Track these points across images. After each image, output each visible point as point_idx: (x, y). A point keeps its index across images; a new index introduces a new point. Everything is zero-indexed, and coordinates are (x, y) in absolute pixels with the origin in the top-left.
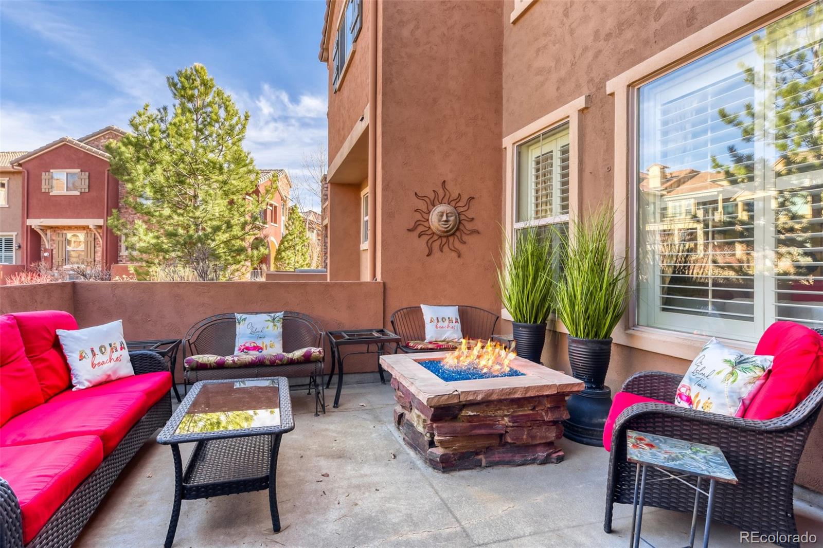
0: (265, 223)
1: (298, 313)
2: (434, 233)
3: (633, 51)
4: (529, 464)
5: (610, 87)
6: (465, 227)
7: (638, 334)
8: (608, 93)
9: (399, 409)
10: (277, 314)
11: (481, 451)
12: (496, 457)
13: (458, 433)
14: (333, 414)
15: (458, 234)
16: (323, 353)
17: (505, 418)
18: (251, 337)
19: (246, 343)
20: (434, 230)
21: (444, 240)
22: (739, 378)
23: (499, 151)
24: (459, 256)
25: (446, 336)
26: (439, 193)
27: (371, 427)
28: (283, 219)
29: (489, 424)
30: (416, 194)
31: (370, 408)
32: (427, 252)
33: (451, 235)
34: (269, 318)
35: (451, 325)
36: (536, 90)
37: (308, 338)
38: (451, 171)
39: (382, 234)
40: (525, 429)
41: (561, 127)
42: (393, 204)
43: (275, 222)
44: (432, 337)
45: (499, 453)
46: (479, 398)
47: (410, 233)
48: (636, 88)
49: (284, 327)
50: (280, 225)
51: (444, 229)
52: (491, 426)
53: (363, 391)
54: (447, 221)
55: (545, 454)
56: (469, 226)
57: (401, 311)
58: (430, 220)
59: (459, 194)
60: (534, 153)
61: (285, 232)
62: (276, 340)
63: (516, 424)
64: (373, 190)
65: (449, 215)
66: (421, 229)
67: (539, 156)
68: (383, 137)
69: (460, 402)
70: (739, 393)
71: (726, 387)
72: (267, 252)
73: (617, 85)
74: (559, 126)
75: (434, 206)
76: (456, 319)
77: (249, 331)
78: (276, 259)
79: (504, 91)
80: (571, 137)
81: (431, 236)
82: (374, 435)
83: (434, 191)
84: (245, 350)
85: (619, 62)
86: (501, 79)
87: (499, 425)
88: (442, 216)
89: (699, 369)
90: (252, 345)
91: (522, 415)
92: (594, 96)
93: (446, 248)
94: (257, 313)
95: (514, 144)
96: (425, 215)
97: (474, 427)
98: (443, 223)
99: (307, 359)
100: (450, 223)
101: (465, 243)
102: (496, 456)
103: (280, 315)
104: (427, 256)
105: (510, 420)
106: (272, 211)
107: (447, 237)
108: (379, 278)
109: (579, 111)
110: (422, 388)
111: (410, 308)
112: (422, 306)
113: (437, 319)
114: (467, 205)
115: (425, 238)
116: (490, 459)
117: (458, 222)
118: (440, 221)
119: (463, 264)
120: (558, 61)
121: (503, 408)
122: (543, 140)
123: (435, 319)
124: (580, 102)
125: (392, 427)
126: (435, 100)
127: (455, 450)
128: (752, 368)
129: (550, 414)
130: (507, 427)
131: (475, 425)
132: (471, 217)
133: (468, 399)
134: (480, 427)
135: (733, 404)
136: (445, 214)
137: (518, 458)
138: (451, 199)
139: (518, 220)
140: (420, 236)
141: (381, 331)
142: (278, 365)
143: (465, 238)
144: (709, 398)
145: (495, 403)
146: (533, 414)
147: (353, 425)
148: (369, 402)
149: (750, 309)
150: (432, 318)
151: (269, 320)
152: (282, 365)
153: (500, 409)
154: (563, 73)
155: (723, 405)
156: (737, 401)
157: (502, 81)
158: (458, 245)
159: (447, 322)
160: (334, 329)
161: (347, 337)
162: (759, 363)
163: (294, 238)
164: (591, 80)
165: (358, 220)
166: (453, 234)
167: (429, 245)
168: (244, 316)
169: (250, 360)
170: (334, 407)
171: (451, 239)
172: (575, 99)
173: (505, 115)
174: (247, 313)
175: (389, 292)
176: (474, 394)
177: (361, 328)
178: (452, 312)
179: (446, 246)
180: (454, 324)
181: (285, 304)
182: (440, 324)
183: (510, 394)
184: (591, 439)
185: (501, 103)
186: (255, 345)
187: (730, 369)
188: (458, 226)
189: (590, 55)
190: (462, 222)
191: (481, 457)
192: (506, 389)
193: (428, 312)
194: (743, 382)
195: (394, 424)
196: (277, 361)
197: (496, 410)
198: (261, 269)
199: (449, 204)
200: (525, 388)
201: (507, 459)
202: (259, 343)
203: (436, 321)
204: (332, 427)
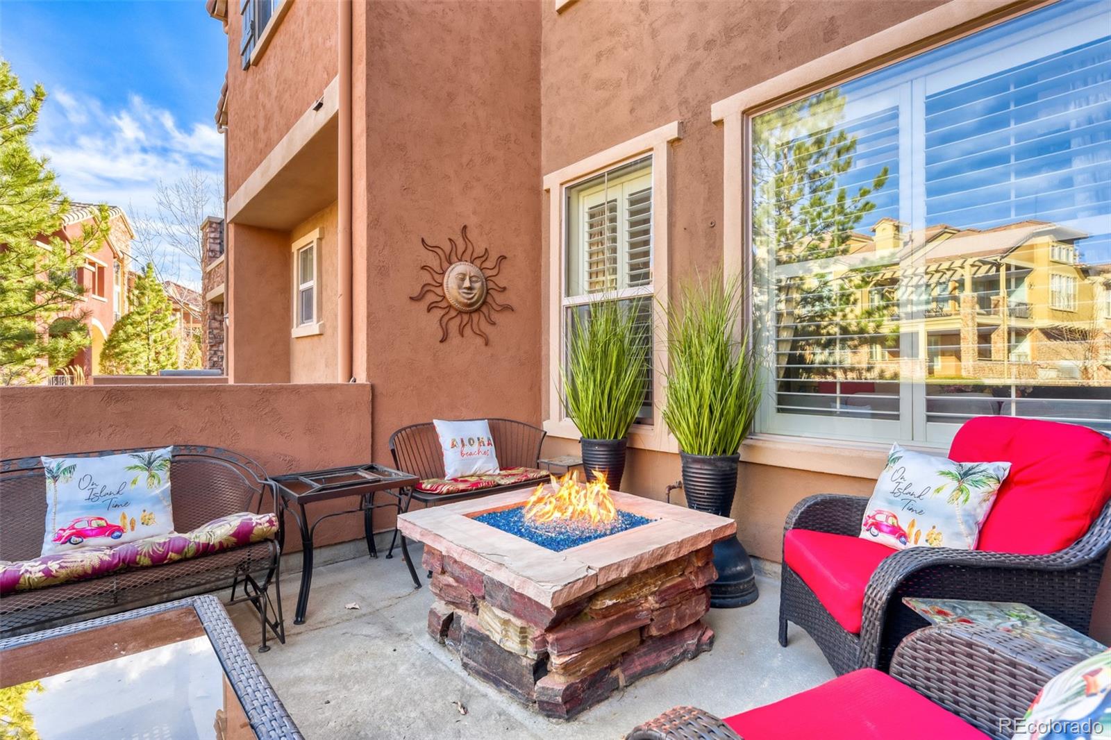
0: (81, 291)
1: (205, 448)
2: (450, 306)
3: (746, 67)
4: (679, 662)
5: (718, 110)
6: (494, 301)
7: (759, 444)
8: (714, 119)
9: (443, 609)
10: (157, 453)
11: (617, 662)
12: (637, 667)
13: (590, 642)
14: (299, 638)
15: (484, 309)
16: (276, 523)
17: (650, 598)
18: (92, 507)
19: (78, 521)
20: (452, 302)
21: (466, 318)
22: (971, 495)
23: (537, 194)
24: (487, 344)
25: (476, 467)
26: (457, 243)
27: (389, 650)
28: (117, 290)
29: (630, 612)
30: (423, 240)
31: (370, 610)
32: (440, 335)
33: (476, 311)
34: (136, 462)
35: (483, 449)
36: (597, 111)
37: (230, 495)
38: (474, 213)
39: (368, 302)
40: (674, 609)
41: (641, 162)
42: (386, 252)
43: (101, 293)
44: (456, 470)
45: (640, 657)
46: (625, 574)
47: (413, 303)
48: (751, 117)
49: (173, 477)
50: (111, 299)
51: (466, 301)
52: (631, 617)
53: (341, 577)
54: (470, 288)
55: (696, 640)
56: (500, 299)
57: (403, 432)
58: (445, 286)
59: (486, 249)
60: (587, 202)
61: (127, 309)
62: (158, 507)
63: (664, 604)
64: (348, 227)
65: (474, 279)
66: (430, 298)
67: (604, 204)
68: (368, 136)
69: (598, 586)
70: (974, 515)
71: (958, 509)
72: (87, 342)
73: (727, 109)
74: (636, 163)
75: (451, 264)
76: (489, 440)
77: (86, 494)
78: (104, 356)
79: (542, 107)
80: (655, 179)
81: (447, 310)
82: (402, 669)
83: (450, 240)
84: (74, 539)
85: (726, 81)
86: (538, 89)
87: (642, 611)
88: (463, 280)
89: (902, 486)
90: (94, 524)
91: (670, 588)
92: (689, 124)
93: (468, 331)
94: (101, 453)
95: (562, 184)
96: (437, 277)
97: (611, 625)
98: (466, 291)
99: (243, 538)
100: (475, 292)
101: (494, 324)
102: (637, 663)
103: (166, 453)
104: (441, 341)
105: (656, 599)
106: (94, 273)
107: (470, 313)
108: (361, 376)
109: (668, 142)
110: (529, 573)
111: (416, 426)
112: (436, 422)
113: (462, 441)
114: (497, 267)
115: (438, 313)
116: (631, 672)
117: (485, 291)
118: (460, 287)
119: (492, 355)
120: (631, 71)
121: (649, 581)
122: (608, 181)
123: (460, 442)
124: (671, 130)
125: (427, 643)
126: (451, 97)
127: (585, 673)
128: (985, 481)
129: (701, 578)
130: (652, 611)
131: (613, 621)
132: (502, 285)
133: (610, 579)
134: (617, 622)
135: (970, 532)
136: (468, 278)
137: (665, 659)
138: (475, 255)
139: (568, 294)
140: (429, 310)
141: (371, 468)
142: (173, 562)
143: (495, 317)
144: (934, 527)
145: (640, 576)
146: (682, 581)
147: (350, 656)
148: (363, 599)
149: (895, 405)
150: (454, 440)
151: (136, 467)
152: (185, 560)
153: (645, 585)
154: (640, 88)
155: (958, 535)
156: (974, 526)
157: (540, 93)
158: (484, 326)
159: (476, 446)
160: (282, 471)
161: (317, 486)
162: (991, 472)
163: (147, 319)
164: (684, 102)
165: (286, 289)
166: (478, 310)
167: (444, 325)
168: (68, 462)
169: (96, 563)
170: (296, 622)
171: (475, 317)
172: (659, 126)
173: (545, 144)
174: (74, 455)
175: (382, 402)
176: (617, 569)
177: (331, 466)
178: (480, 429)
179: (468, 327)
180: (487, 448)
181: (172, 430)
182: (467, 449)
183: (662, 556)
184: (724, 598)
185: (538, 124)
186: (103, 523)
187: (956, 484)
188: (486, 298)
189: (682, 67)
190: (490, 291)
191: (617, 672)
192: (657, 549)
193: (446, 431)
194: (976, 501)
195: (428, 636)
196: (172, 555)
197: (641, 588)
198: (71, 373)
199: (472, 263)
200: (678, 542)
201: (651, 664)
202: (114, 518)
203: (460, 445)
204: (307, 670)
